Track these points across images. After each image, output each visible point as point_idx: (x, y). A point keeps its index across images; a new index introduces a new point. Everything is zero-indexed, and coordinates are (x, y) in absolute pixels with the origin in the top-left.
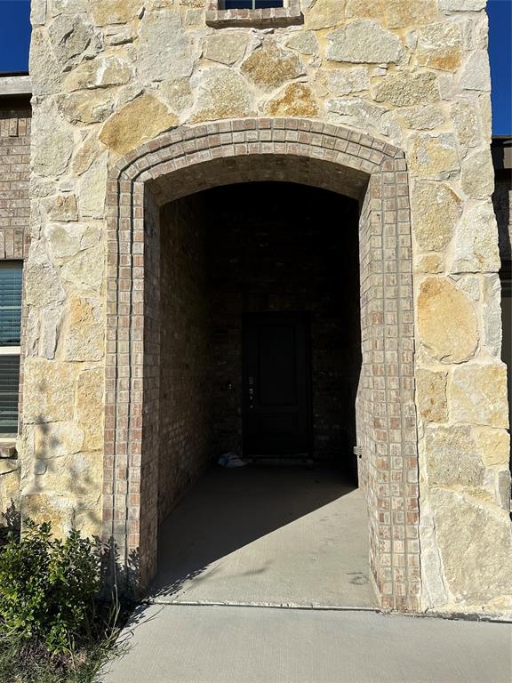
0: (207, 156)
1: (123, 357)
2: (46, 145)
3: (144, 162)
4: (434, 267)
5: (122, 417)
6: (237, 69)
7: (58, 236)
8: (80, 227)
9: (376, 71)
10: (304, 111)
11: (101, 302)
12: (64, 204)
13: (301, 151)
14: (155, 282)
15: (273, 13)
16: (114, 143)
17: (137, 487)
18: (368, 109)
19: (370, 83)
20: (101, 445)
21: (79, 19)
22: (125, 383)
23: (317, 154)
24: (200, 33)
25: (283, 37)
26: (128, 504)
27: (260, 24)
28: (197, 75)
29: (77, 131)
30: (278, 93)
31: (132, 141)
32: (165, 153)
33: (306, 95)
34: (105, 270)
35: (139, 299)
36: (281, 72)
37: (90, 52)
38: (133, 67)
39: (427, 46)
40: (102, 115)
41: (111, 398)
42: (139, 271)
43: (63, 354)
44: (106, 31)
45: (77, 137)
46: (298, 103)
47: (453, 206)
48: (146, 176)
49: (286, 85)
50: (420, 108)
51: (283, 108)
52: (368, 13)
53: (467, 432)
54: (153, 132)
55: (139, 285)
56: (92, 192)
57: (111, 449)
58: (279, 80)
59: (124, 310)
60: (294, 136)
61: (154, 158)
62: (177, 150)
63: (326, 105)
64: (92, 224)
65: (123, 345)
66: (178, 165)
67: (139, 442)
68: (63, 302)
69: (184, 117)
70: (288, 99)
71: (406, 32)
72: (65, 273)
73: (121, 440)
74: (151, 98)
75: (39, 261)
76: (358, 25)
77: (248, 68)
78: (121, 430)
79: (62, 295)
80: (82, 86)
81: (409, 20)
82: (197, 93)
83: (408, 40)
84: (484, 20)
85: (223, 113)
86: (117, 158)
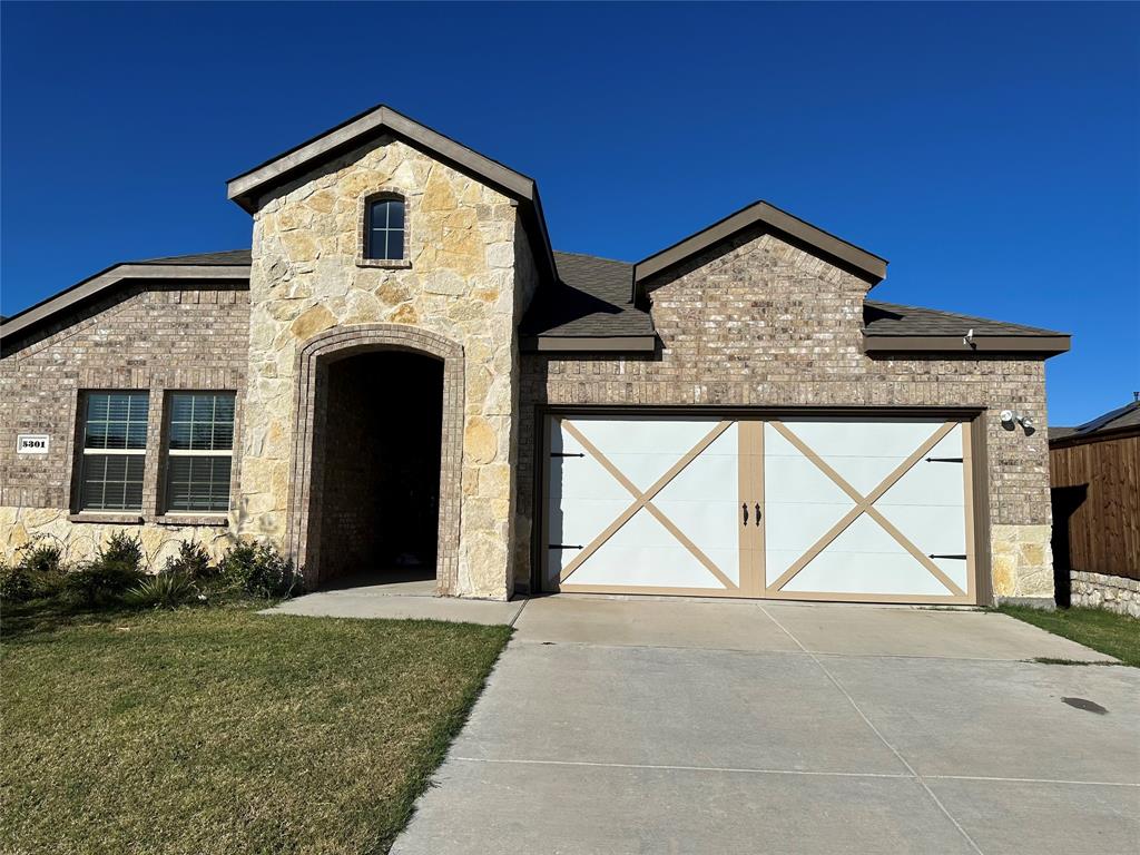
0: (354, 343)
1: (300, 456)
2: (259, 332)
3: (317, 345)
4: (477, 411)
5: (298, 491)
6: (373, 293)
7: (264, 386)
8: (279, 381)
9: (451, 299)
10: (409, 321)
11: (288, 425)
12: (269, 367)
13: (407, 343)
14: (323, 412)
15: (394, 263)
16: (299, 333)
17: (306, 530)
18: (445, 321)
19: (447, 308)
20: (285, 506)
21: (280, 258)
22: (301, 472)
23: (416, 345)
24: (352, 270)
25: (400, 275)
26: (300, 540)
27: (388, 268)
28: (350, 295)
29: (278, 324)
30: (395, 309)
31: (310, 332)
32: (329, 340)
33: (411, 311)
34: (292, 407)
35: (310, 423)
36: (399, 298)
37: (286, 278)
38: (312, 288)
39: (480, 286)
40: (293, 316)
41: (292, 481)
42: (311, 407)
43: (266, 455)
44: (296, 265)
45: (278, 328)
46: (406, 316)
47: (488, 378)
48: (317, 353)
49: (399, 304)
50: (474, 322)
51: (398, 318)
52: (449, 265)
53: (488, 501)
54: (323, 328)
55: (311, 415)
56: (286, 362)
57: (291, 509)
58: (397, 301)
59: (301, 430)
60: (403, 335)
61: (323, 343)
62: (336, 339)
63: (422, 318)
64: (285, 380)
65: (300, 450)
66: (336, 347)
67: (307, 505)
68: (266, 425)
69: (341, 320)
70: (401, 313)
71: (469, 278)
72: (268, 408)
73: (297, 504)
74: (322, 307)
75: (253, 400)
76: (442, 271)
77: (378, 293)
78: (297, 498)
79: (266, 420)
80: (282, 297)
81: (472, 271)
82: (349, 306)
83: (469, 284)
84: (512, 271)
85: (363, 319)
86: (301, 342)
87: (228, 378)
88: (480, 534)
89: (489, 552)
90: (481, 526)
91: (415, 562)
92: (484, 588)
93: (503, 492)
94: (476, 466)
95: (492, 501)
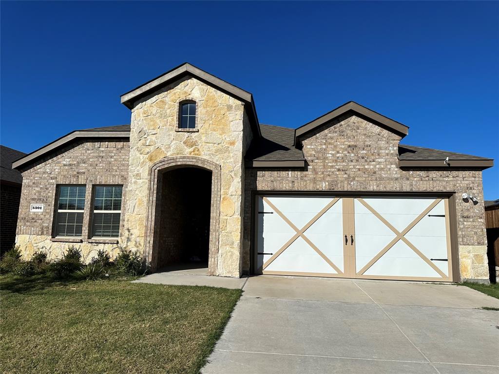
0: (174, 164)
1: (150, 213)
2: (133, 159)
3: (158, 165)
4: (226, 194)
5: (149, 228)
6: (182, 143)
7: (135, 183)
8: (141, 181)
9: (215, 145)
10: (197, 154)
11: (145, 200)
12: (137, 175)
13: (196, 164)
14: (160, 194)
15: (191, 130)
16: (151, 160)
17: (152, 246)
18: (213, 154)
19: (213, 148)
20: (143, 235)
21: (143, 128)
22: (150, 220)
23: (200, 165)
24: (173, 133)
25: (194, 135)
26: (149, 250)
27: (189, 132)
28: (172, 144)
29: (141, 156)
30: (192, 149)
31: (155, 159)
32: (163, 163)
33: (198, 150)
34: (147, 192)
35: (155, 199)
36: (193, 144)
37: (145, 136)
38: (156, 141)
39: (228, 139)
40: (148, 153)
41: (146, 224)
42: (155, 192)
43: (135, 213)
44: (150, 131)
45: (141, 158)
46: (196, 152)
47: (231, 179)
48: (158, 169)
49: (193, 147)
50: (225, 155)
51: (192, 153)
52: (214, 130)
53: (231, 233)
54: (161, 158)
55: (155, 195)
56: (145, 173)
57: (146, 236)
58: (192, 146)
59: (151, 202)
60: (195, 160)
61: (160, 164)
62: (166, 162)
63: (203, 153)
64: (144, 180)
65: (150, 210)
66: (166, 166)
67: (153, 235)
68: (136, 199)
69: (169, 154)
70: (194, 151)
71: (223, 136)
72: (137, 192)
73: (148, 234)
74: (161, 149)
75: (130, 189)
76: (212, 133)
77: (185, 143)
78: (148, 231)
79: (136, 197)
80: (144, 145)
81: (224, 133)
82: (172, 148)
83: (223, 138)
84: (242, 133)
85: (178, 154)
86: (151, 164)
87: (120, 179)
88: (228, 248)
89: (231, 256)
90: (228, 245)
91: (198, 259)
92: (229, 272)
93: (238, 229)
94: (226, 218)
95: (233, 233)
